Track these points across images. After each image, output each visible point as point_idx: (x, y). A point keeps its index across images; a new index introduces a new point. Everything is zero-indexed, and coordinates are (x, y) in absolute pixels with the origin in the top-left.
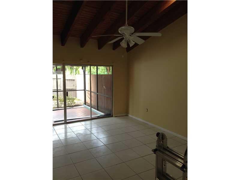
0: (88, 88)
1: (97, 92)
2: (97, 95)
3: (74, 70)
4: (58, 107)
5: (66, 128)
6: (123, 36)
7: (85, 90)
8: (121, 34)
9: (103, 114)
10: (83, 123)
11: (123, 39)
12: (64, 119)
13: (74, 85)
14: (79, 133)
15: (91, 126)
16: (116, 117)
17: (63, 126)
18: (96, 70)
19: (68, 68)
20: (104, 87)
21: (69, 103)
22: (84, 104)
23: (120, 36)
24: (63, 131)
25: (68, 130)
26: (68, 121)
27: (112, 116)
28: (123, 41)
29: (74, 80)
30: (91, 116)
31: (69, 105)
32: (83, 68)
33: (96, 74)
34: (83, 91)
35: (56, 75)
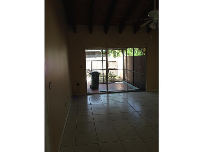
0: (125, 68)
1: (134, 71)
2: (134, 73)
3: (116, 53)
4: (103, 82)
5: (108, 96)
7: (124, 69)
9: (137, 88)
10: (121, 94)
11: (152, 21)
12: (106, 91)
13: (115, 66)
14: (117, 101)
15: (127, 97)
16: (149, 91)
17: (106, 95)
18: (133, 52)
19: (112, 52)
20: (139, 66)
21: (112, 79)
22: (123, 80)
23: (150, 19)
24: (106, 98)
25: (110, 98)
26: (109, 92)
27: (146, 91)
28: (152, 23)
29: (116, 61)
30: (127, 90)
31: (112, 81)
32: (122, 51)
33: (132, 55)
34: (122, 70)
35: (102, 58)
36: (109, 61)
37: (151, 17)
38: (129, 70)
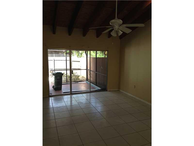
0: (89, 68)
1: (96, 71)
2: (96, 73)
3: (80, 54)
4: (67, 82)
5: (71, 98)
6: (113, 27)
7: (87, 69)
8: (112, 26)
9: (99, 88)
10: (84, 95)
11: (113, 29)
12: (70, 91)
13: (79, 66)
14: (80, 102)
15: (90, 97)
16: (110, 91)
17: (69, 96)
18: (95, 54)
19: (75, 52)
20: (102, 67)
21: (75, 79)
22: (86, 80)
24: (69, 99)
25: (73, 99)
26: (72, 93)
27: (107, 91)
28: (113, 31)
29: (79, 62)
30: (90, 90)
31: (75, 81)
32: (86, 52)
33: (95, 57)
34: (86, 70)
35: (65, 57)
36: (73, 61)
37: (112, 25)
38: (91, 71)
